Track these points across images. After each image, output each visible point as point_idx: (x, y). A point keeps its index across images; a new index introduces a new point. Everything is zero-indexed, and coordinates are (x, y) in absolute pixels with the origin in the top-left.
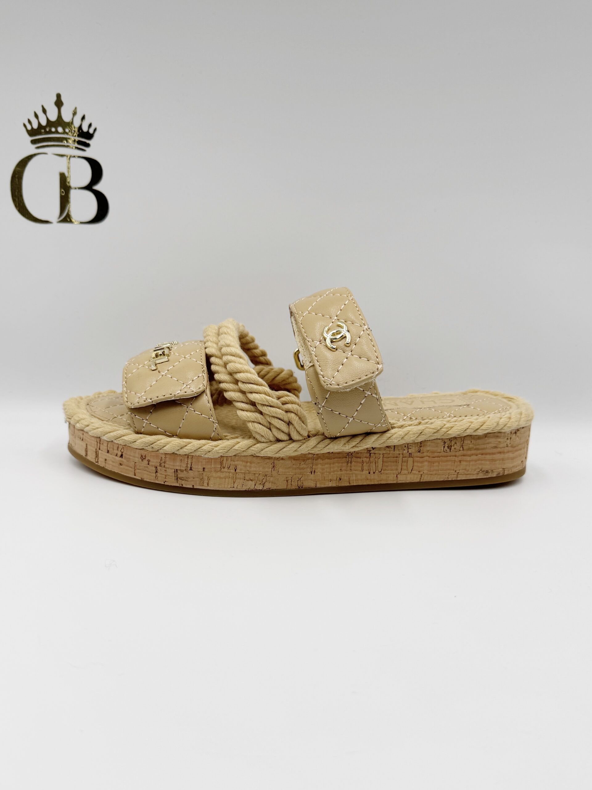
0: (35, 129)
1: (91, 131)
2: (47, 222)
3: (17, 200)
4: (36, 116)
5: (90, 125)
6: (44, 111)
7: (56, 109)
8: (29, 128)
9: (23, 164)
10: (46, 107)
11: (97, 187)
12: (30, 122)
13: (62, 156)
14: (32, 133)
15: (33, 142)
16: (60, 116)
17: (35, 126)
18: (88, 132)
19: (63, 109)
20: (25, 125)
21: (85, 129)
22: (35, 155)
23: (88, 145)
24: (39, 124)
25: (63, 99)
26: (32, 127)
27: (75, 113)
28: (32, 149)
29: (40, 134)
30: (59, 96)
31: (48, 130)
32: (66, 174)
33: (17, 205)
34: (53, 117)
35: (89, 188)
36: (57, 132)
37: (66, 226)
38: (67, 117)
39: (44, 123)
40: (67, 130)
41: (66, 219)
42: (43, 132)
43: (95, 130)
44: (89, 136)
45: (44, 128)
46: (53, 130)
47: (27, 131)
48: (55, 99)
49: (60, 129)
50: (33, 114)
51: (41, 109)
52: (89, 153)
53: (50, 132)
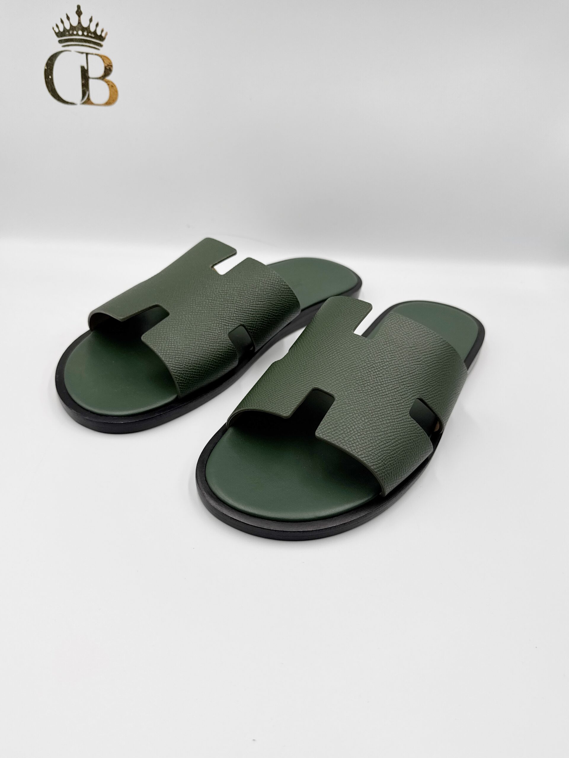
0: (62, 32)
1: (103, 35)
2: (73, 104)
3: (49, 86)
4: (62, 22)
5: (102, 31)
6: (68, 18)
7: (77, 17)
9: (53, 58)
10: (69, 15)
11: (108, 78)
12: (57, 26)
13: (82, 53)
14: (59, 34)
15: (60, 42)
16: (79, 23)
17: (62, 30)
18: (101, 35)
19: (82, 17)
20: (53, 28)
21: (99, 33)
22: (62, 51)
23: (101, 46)
24: (64, 28)
25: (82, 9)
26: (59, 31)
27: (91, 20)
28: (59, 47)
29: (65, 36)
30: (79, 7)
31: (71, 32)
32: (86, 68)
33: (50, 90)
34: (75, 23)
35: (103, 78)
36: (77, 35)
37: (87, 107)
38: (85, 24)
39: (68, 27)
40: (85, 33)
41: (88, 101)
42: (67, 34)
43: (106, 34)
44: (101, 38)
45: (68, 31)
46: (75, 33)
47: (55, 32)
48: (76, 9)
49: (80, 33)
50: (60, 21)
51: (66, 16)
52: (102, 51)
53: (73, 34)
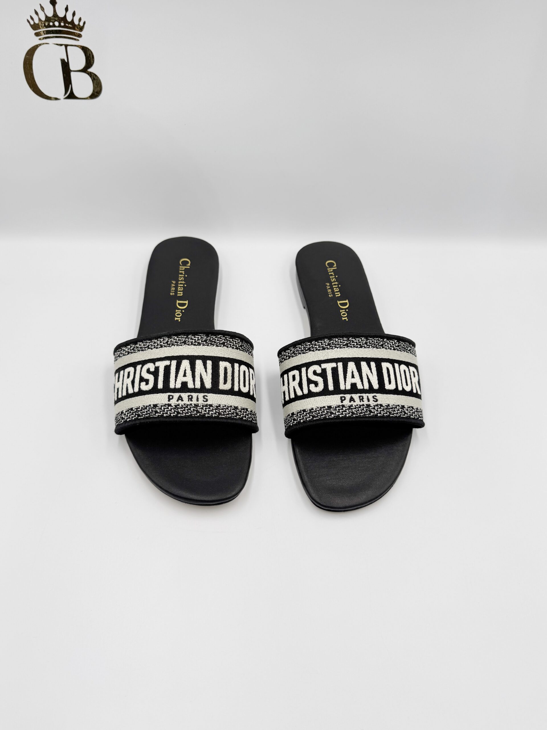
0: (37, 24)
1: (81, 24)
2: (56, 99)
3: (30, 82)
4: (36, 13)
5: (80, 20)
6: (42, 9)
7: (51, 7)
8: (32, 23)
9: (31, 53)
10: (43, 5)
11: (90, 70)
12: (31, 18)
13: (61, 45)
14: (35, 27)
15: (37, 34)
16: (55, 13)
17: (37, 21)
18: (79, 25)
19: (57, 6)
20: (28, 21)
21: (76, 22)
22: (40, 45)
23: (80, 36)
24: (39, 19)
26: (34, 23)
27: (67, 9)
28: (36, 41)
29: (41, 27)
32: (66, 61)
33: (31, 86)
35: (84, 70)
36: (54, 26)
37: (71, 101)
38: (61, 14)
39: (43, 19)
40: (62, 24)
41: (72, 96)
42: (43, 26)
43: (84, 23)
44: (80, 28)
45: (44, 22)
46: (51, 24)
47: (31, 26)
49: (57, 24)
50: (34, 12)
51: (40, 7)
52: (82, 42)
53: (49, 26)
